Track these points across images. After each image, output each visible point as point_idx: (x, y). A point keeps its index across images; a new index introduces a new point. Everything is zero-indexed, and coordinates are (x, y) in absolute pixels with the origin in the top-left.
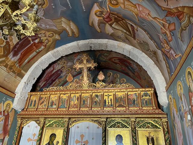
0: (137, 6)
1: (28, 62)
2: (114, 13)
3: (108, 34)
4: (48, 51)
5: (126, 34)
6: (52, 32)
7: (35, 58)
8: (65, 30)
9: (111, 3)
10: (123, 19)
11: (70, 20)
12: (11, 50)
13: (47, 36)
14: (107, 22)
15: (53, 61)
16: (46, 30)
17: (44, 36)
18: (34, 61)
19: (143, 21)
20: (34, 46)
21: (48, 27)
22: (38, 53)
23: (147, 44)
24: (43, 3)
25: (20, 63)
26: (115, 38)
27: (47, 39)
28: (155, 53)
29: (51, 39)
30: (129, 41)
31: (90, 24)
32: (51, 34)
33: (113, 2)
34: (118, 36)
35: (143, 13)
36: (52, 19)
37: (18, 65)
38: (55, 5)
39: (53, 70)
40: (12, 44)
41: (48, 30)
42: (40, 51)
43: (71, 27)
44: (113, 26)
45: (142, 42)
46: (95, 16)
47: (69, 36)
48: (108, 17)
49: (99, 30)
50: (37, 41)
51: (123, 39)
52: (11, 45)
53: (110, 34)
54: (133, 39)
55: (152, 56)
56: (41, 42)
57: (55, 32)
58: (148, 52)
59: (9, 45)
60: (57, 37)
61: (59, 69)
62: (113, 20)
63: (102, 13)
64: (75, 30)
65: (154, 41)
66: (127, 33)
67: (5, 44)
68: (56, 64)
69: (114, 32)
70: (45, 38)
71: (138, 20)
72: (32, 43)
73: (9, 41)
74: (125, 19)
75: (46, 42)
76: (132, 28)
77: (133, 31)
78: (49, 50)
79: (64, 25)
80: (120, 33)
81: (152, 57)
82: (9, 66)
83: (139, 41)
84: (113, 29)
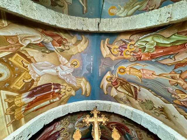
0: (141, 70)
1: (37, 110)
2: (120, 78)
3: (112, 96)
4: (60, 104)
5: (128, 95)
6: (71, 88)
7: (46, 108)
8: (81, 88)
9: (120, 71)
10: (127, 83)
11: (87, 81)
12: (30, 89)
13: (67, 89)
14: (114, 86)
15: (59, 117)
16: (68, 84)
17: (64, 89)
18: (42, 111)
19: (147, 81)
20: (52, 94)
21: (71, 82)
22: (51, 103)
23: (151, 102)
24: (76, 64)
25: (27, 107)
26: (117, 100)
27: (65, 92)
28: (163, 110)
29: (68, 93)
30: (130, 102)
31: (101, 87)
32: (70, 89)
33: (121, 71)
34: (120, 99)
35: (147, 75)
36: (77, 77)
37: (24, 109)
38: (83, 68)
39: (53, 130)
40: (36, 85)
41: (70, 85)
42: (54, 102)
43: (87, 87)
44: (118, 89)
45: (144, 101)
46: (106, 80)
47: (82, 94)
48: (116, 82)
49: (106, 92)
50: (56, 91)
51: (125, 101)
52: (34, 84)
53: (114, 96)
54: (134, 99)
55: (157, 114)
56: (59, 93)
57: (74, 88)
58: (153, 111)
59: (32, 84)
60: (73, 93)
61: (58, 130)
62: (119, 84)
63: (111, 78)
64: (88, 90)
65: (160, 97)
66: (130, 94)
67: (30, 80)
68: (59, 122)
69: (117, 95)
70: (64, 91)
71: (142, 81)
72: (52, 90)
73: (35, 80)
74: (129, 83)
75: (63, 94)
76: (134, 89)
77: (136, 91)
78: (62, 103)
79: (82, 84)
80: (122, 96)
81: (159, 116)
82: (14, 106)
83: (141, 101)
84: (117, 92)
